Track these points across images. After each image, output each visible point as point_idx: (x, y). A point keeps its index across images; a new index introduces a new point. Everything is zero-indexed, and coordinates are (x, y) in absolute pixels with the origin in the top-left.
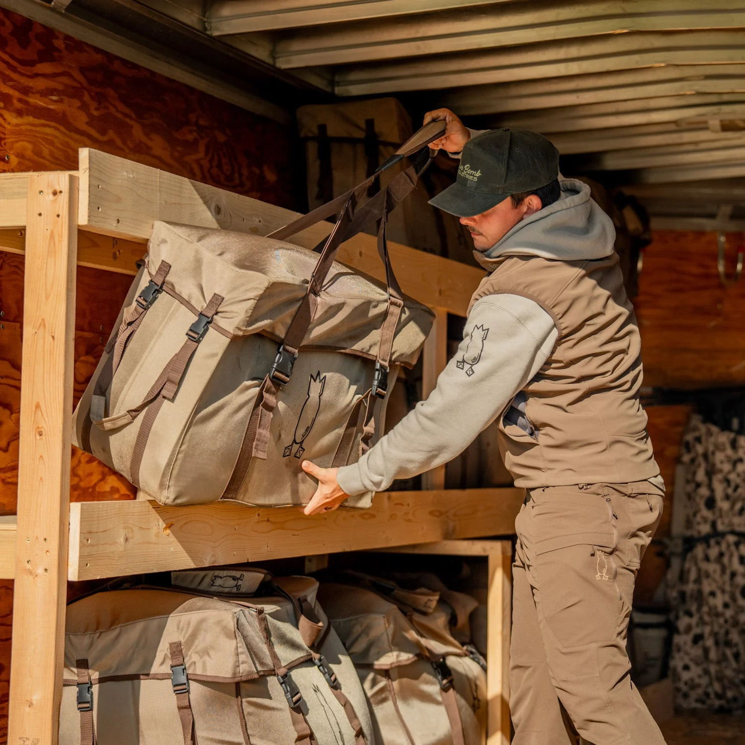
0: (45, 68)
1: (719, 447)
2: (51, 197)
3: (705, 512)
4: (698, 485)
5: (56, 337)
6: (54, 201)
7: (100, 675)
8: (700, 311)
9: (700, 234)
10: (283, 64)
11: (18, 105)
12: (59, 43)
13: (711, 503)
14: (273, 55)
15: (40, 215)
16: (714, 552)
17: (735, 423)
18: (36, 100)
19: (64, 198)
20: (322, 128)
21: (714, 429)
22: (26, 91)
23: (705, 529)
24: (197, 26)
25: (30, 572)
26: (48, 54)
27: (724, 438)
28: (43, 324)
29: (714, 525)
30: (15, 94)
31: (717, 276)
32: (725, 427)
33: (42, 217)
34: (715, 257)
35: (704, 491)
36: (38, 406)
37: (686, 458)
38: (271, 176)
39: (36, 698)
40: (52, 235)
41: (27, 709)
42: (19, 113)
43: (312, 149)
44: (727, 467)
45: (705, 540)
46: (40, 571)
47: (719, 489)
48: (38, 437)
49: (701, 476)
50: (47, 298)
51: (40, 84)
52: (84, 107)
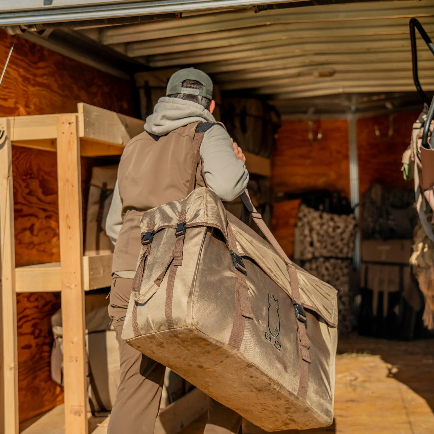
0: (41, 64)
1: (314, 219)
2: (68, 125)
3: (309, 249)
4: (305, 236)
5: (74, 186)
6: (70, 127)
7: (88, 330)
8: (303, 157)
9: (300, 121)
10: (131, 55)
11: (32, 82)
12: (46, 53)
13: (312, 244)
14: (126, 50)
15: (63, 133)
16: (314, 266)
17: (321, 207)
18: (39, 79)
19: (74, 125)
20: (147, 83)
21: (312, 210)
22: (35, 75)
23: (309, 256)
24: (97, 40)
25: (69, 287)
26: (42, 58)
27: (316, 214)
28: (67, 180)
29: (313, 254)
30: (31, 77)
31: (308, 140)
32: (316, 209)
33: (64, 134)
34: (307, 131)
35: (308, 239)
36: (67, 216)
37: (300, 224)
38: (125, 106)
39: (75, 340)
40: (69, 142)
41: (71, 345)
42: (34, 86)
43: (142, 93)
44: (318, 227)
45: (310, 261)
46: (73, 286)
47: (315, 237)
48: (69, 229)
49: (307, 232)
50: (69, 169)
51: (40, 72)
52: (56, 81)
